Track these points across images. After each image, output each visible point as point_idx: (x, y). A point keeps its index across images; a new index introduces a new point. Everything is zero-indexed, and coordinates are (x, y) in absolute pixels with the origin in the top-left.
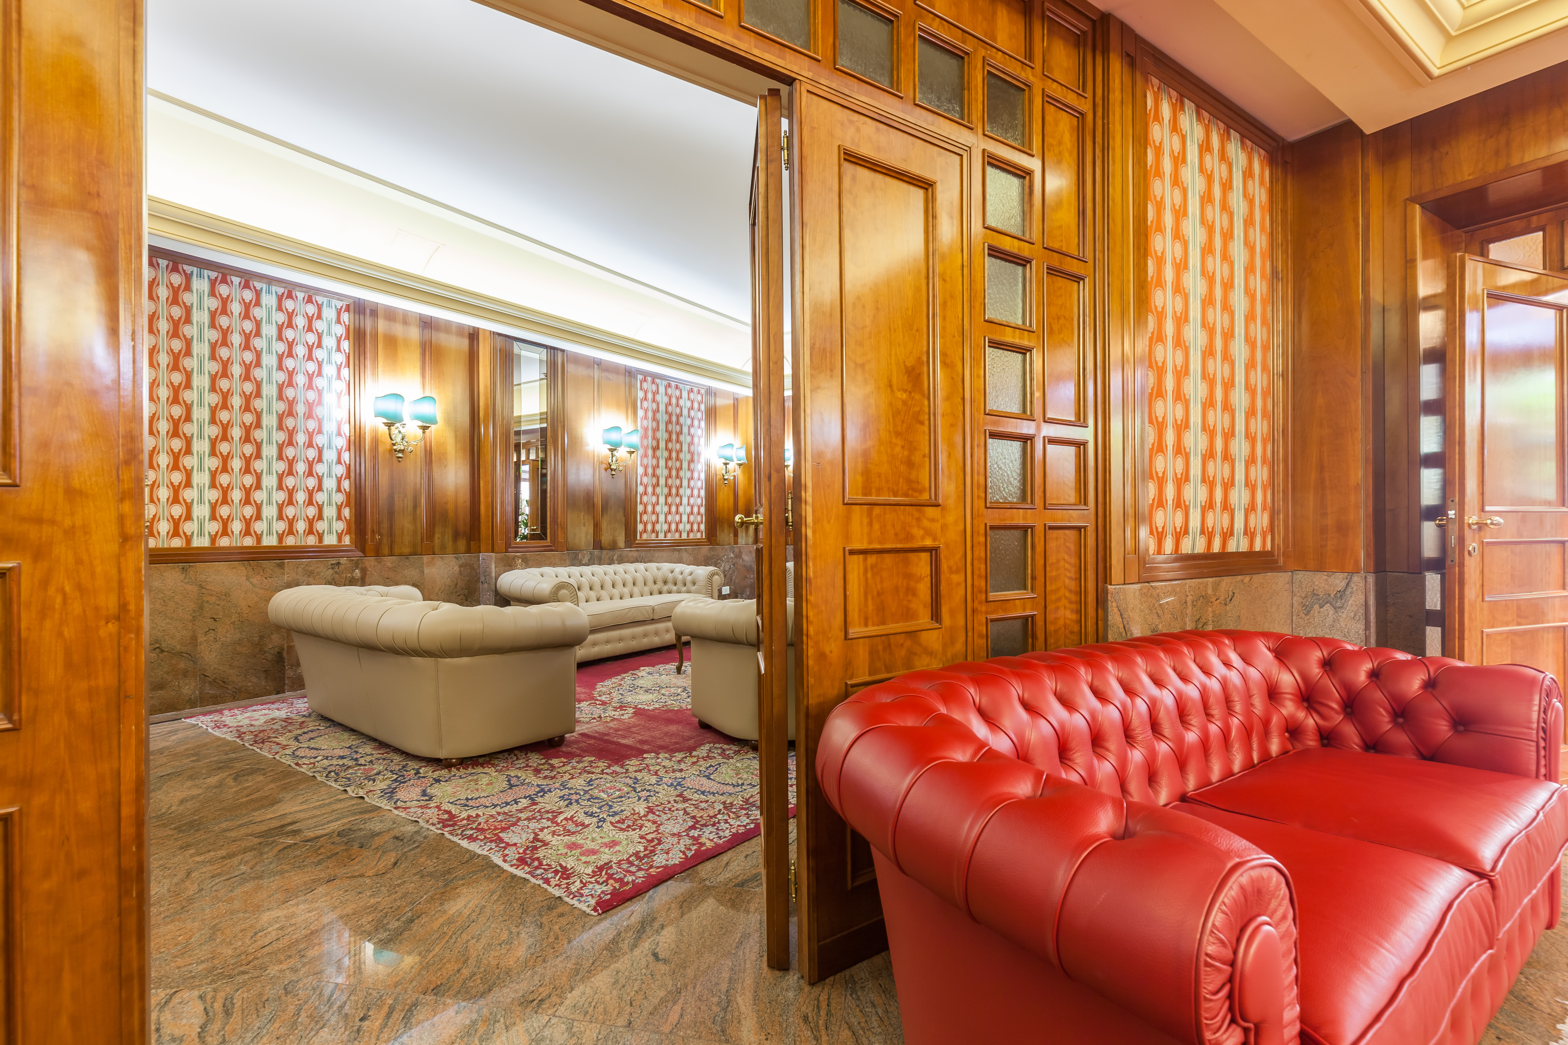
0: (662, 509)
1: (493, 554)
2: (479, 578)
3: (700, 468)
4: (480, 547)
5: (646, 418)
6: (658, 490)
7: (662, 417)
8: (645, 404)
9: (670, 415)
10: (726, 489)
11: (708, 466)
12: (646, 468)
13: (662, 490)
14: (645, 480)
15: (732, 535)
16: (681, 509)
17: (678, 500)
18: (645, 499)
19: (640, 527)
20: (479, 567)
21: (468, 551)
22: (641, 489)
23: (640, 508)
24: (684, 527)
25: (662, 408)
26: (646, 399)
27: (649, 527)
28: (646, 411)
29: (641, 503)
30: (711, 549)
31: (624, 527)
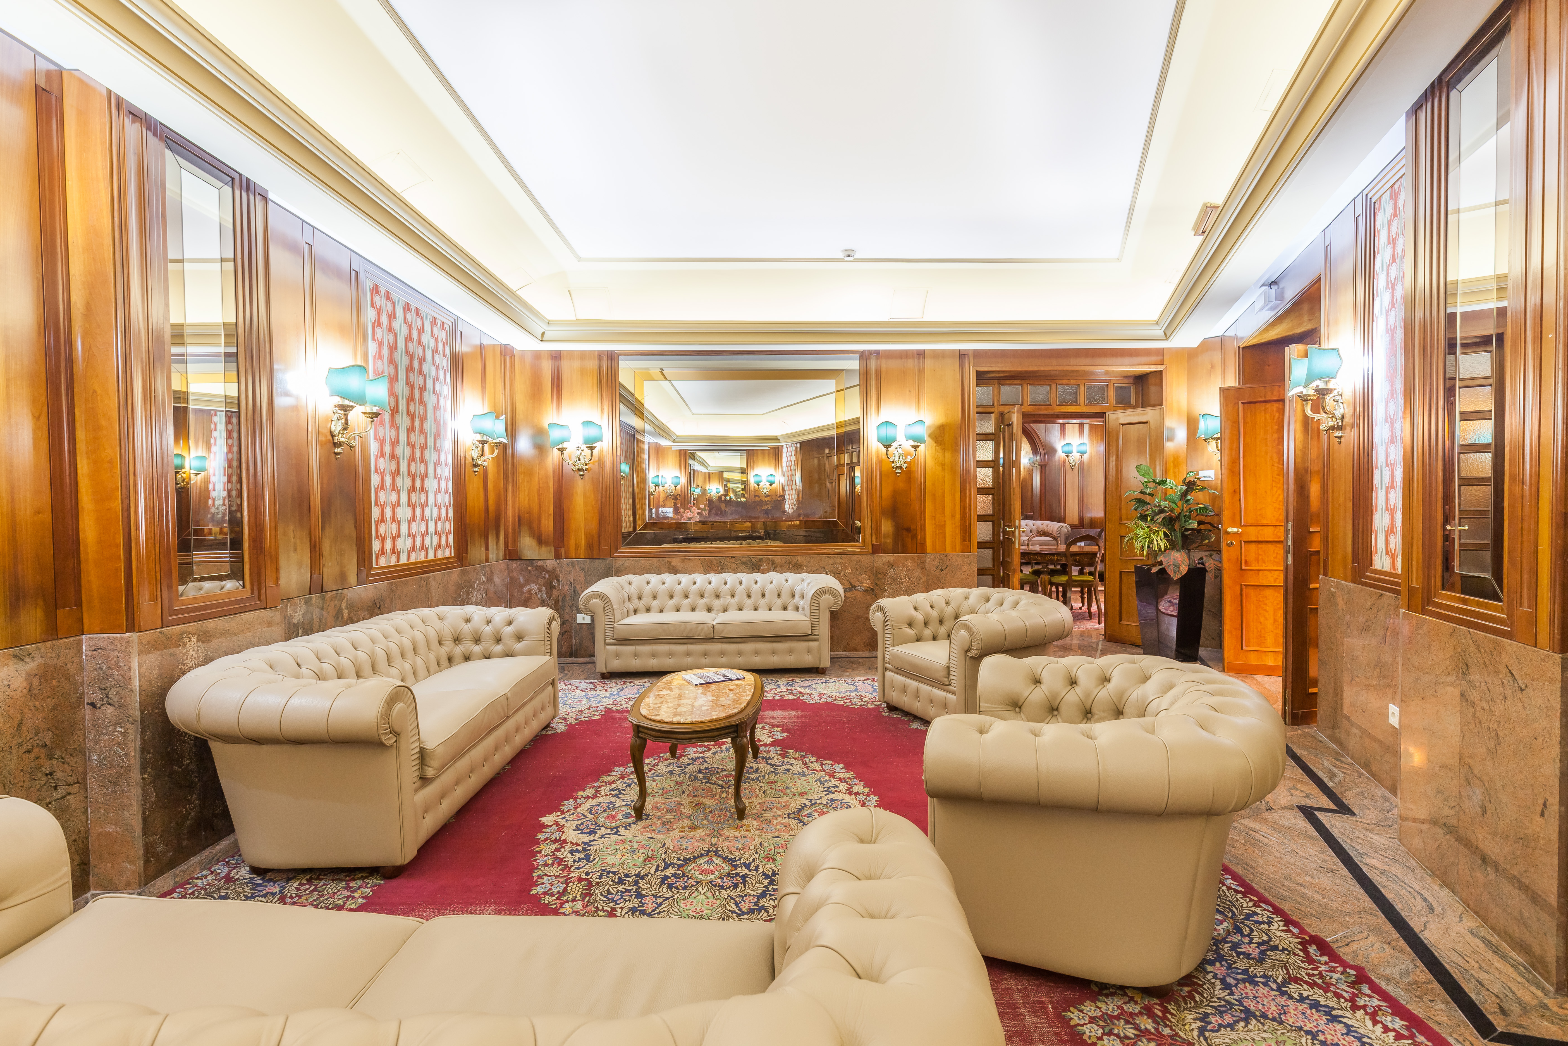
0: (403, 513)
1: (133, 636)
2: (82, 697)
3: (447, 445)
4: (81, 620)
5: (380, 356)
6: (399, 482)
7: (402, 360)
8: (378, 331)
9: (411, 357)
10: (476, 479)
11: (456, 443)
12: (382, 443)
13: (403, 482)
14: (382, 464)
15: (483, 549)
16: (427, 512)
17: (423, 496)
18: (382, 496)
19: (376, 546)
20: (81, 668)
21: (52, 631)
22: (375, 480)
23: (375, 513)
24: (431, 541)
25: (401, 343)
26: (379, 325)
27: (388, 545)
28: (380, 344)
29: (376, 504)
30: (463, 573)
31: (355, 548)
